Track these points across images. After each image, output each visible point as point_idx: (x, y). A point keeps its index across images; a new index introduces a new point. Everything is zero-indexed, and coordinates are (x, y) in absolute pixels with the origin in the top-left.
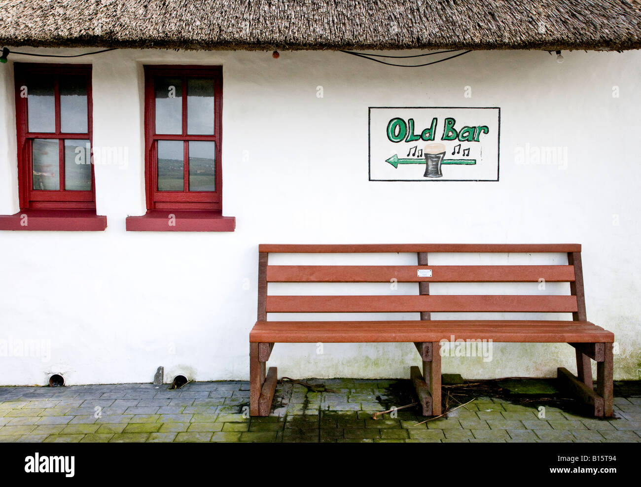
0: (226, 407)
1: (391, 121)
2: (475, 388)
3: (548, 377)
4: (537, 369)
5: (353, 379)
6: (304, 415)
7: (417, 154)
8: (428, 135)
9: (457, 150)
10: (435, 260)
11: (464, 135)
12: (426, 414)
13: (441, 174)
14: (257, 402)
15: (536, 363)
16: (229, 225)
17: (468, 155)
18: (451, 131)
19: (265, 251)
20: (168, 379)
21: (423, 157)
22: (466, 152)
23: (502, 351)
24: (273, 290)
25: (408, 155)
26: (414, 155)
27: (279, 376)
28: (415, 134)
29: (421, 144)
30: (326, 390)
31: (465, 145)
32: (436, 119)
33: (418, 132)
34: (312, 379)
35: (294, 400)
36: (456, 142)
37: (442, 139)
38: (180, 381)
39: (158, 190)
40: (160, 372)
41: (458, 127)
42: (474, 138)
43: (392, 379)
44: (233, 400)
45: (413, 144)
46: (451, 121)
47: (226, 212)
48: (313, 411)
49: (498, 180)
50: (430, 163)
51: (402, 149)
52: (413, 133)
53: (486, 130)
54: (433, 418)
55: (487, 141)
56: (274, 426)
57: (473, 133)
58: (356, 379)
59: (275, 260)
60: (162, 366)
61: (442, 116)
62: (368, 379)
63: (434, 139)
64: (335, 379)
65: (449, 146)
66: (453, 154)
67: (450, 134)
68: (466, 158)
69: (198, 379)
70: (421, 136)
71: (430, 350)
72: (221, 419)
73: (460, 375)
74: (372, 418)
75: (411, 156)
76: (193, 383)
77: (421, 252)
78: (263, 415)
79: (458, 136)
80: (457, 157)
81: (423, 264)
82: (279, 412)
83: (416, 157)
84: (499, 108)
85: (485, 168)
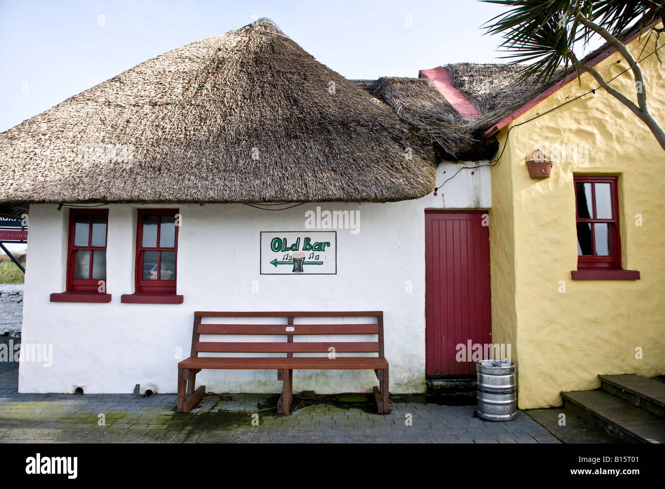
0: (167, 407)
1: (274, 239)
2: (321, 399)
3: (368, 392)
4: (362, 388)
5: (251, 394)
6: (209, 413)
7: (288, 259)
8: (295, 247)
9: (312, 256)
10: (298, 322)
11: (316, 247)
12: (279, 412)
13: (303, 271)
14: (181, 404)
15: (360, 384)
16: (179, 300)
17: (318, 259)
18: (308, 246)
19: (199, 316)
20: (142, 392)
21: (292, 260)
22: (317, 257)
23: (341, 377)
24: (203, 339)
25: (283, 259)
26: (287, 259)
27: (207, 392)
28: (287, 247)
29: (291, 253)
30: (231, 400)
31: (316, 253)
32: (299, 238)
33: (289, 246)
34: (226, 393)
35: (208, 405)
36: (311, 251)
37: (303, 250)
38: (149, 393)
39: (143, 280)
40: (138, 387)
41: (312, 243)
42: (321, 249)
43: (274, 394)
44: (173, 404)
45: (286, 253)
46: (308, 240)
47: (178, 293)
48: (216, 410)
49: (336, 274)
50: (296, 264)
51: (280, 256)
52: (286, 246)
53: (328, 244)
54: (283, 414)
55: (329, 250)
56: (187, 417)
57: (320, 247)
58: (253, 394)
59: (205, 321)
60: (139, 383)
61: (303, 237)
62: (260, 394)
63: (298, 250)
64: (240, 393)
65: (307, 254)
66: (310, 258)
67: (308, 247)
68: (317, 261)
69: (160, 392)
70: (291, 248)
71: (282, 374)
72: (160, 413)
73: (314, 391)
74: (246, 415)
75: (285, 260)
76: (156, 394)
77: (290, 316)
78: (185, 411)
79: (312, 248)
80: (312, 260)
81: (290, 324)
82: (195, 411)
83: (288, 260)
84: (336, 232)
85: (328, 267)
